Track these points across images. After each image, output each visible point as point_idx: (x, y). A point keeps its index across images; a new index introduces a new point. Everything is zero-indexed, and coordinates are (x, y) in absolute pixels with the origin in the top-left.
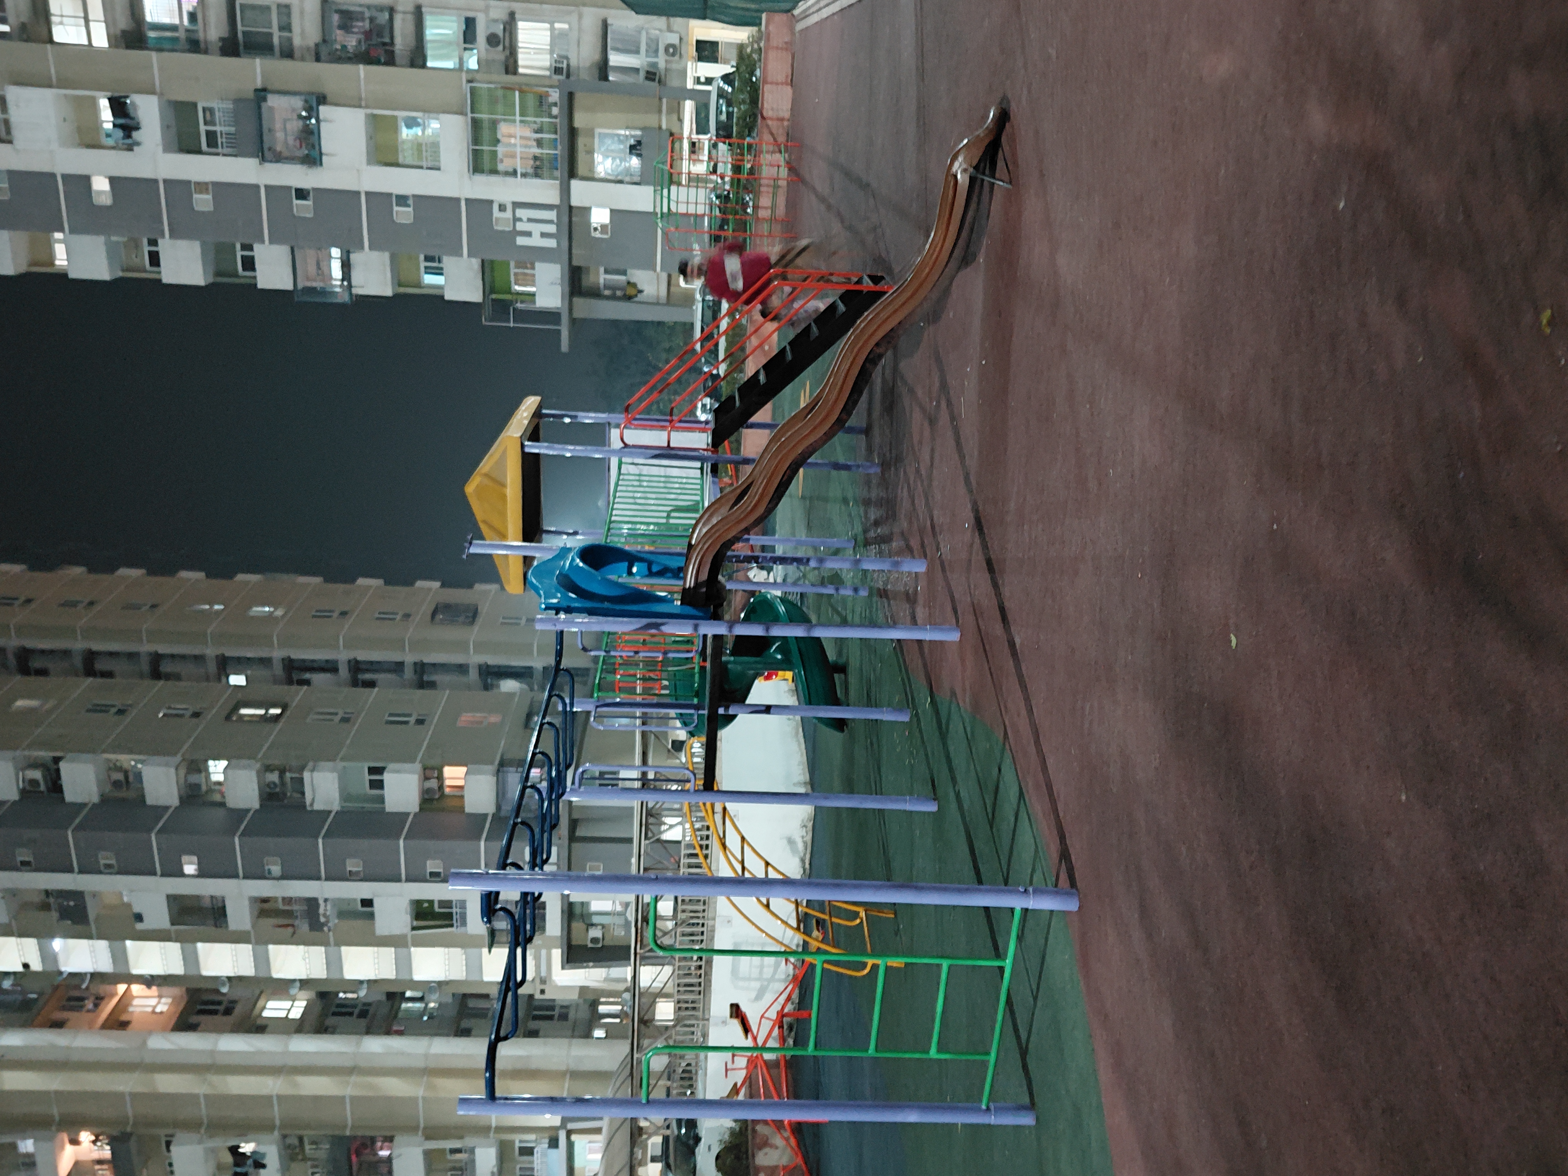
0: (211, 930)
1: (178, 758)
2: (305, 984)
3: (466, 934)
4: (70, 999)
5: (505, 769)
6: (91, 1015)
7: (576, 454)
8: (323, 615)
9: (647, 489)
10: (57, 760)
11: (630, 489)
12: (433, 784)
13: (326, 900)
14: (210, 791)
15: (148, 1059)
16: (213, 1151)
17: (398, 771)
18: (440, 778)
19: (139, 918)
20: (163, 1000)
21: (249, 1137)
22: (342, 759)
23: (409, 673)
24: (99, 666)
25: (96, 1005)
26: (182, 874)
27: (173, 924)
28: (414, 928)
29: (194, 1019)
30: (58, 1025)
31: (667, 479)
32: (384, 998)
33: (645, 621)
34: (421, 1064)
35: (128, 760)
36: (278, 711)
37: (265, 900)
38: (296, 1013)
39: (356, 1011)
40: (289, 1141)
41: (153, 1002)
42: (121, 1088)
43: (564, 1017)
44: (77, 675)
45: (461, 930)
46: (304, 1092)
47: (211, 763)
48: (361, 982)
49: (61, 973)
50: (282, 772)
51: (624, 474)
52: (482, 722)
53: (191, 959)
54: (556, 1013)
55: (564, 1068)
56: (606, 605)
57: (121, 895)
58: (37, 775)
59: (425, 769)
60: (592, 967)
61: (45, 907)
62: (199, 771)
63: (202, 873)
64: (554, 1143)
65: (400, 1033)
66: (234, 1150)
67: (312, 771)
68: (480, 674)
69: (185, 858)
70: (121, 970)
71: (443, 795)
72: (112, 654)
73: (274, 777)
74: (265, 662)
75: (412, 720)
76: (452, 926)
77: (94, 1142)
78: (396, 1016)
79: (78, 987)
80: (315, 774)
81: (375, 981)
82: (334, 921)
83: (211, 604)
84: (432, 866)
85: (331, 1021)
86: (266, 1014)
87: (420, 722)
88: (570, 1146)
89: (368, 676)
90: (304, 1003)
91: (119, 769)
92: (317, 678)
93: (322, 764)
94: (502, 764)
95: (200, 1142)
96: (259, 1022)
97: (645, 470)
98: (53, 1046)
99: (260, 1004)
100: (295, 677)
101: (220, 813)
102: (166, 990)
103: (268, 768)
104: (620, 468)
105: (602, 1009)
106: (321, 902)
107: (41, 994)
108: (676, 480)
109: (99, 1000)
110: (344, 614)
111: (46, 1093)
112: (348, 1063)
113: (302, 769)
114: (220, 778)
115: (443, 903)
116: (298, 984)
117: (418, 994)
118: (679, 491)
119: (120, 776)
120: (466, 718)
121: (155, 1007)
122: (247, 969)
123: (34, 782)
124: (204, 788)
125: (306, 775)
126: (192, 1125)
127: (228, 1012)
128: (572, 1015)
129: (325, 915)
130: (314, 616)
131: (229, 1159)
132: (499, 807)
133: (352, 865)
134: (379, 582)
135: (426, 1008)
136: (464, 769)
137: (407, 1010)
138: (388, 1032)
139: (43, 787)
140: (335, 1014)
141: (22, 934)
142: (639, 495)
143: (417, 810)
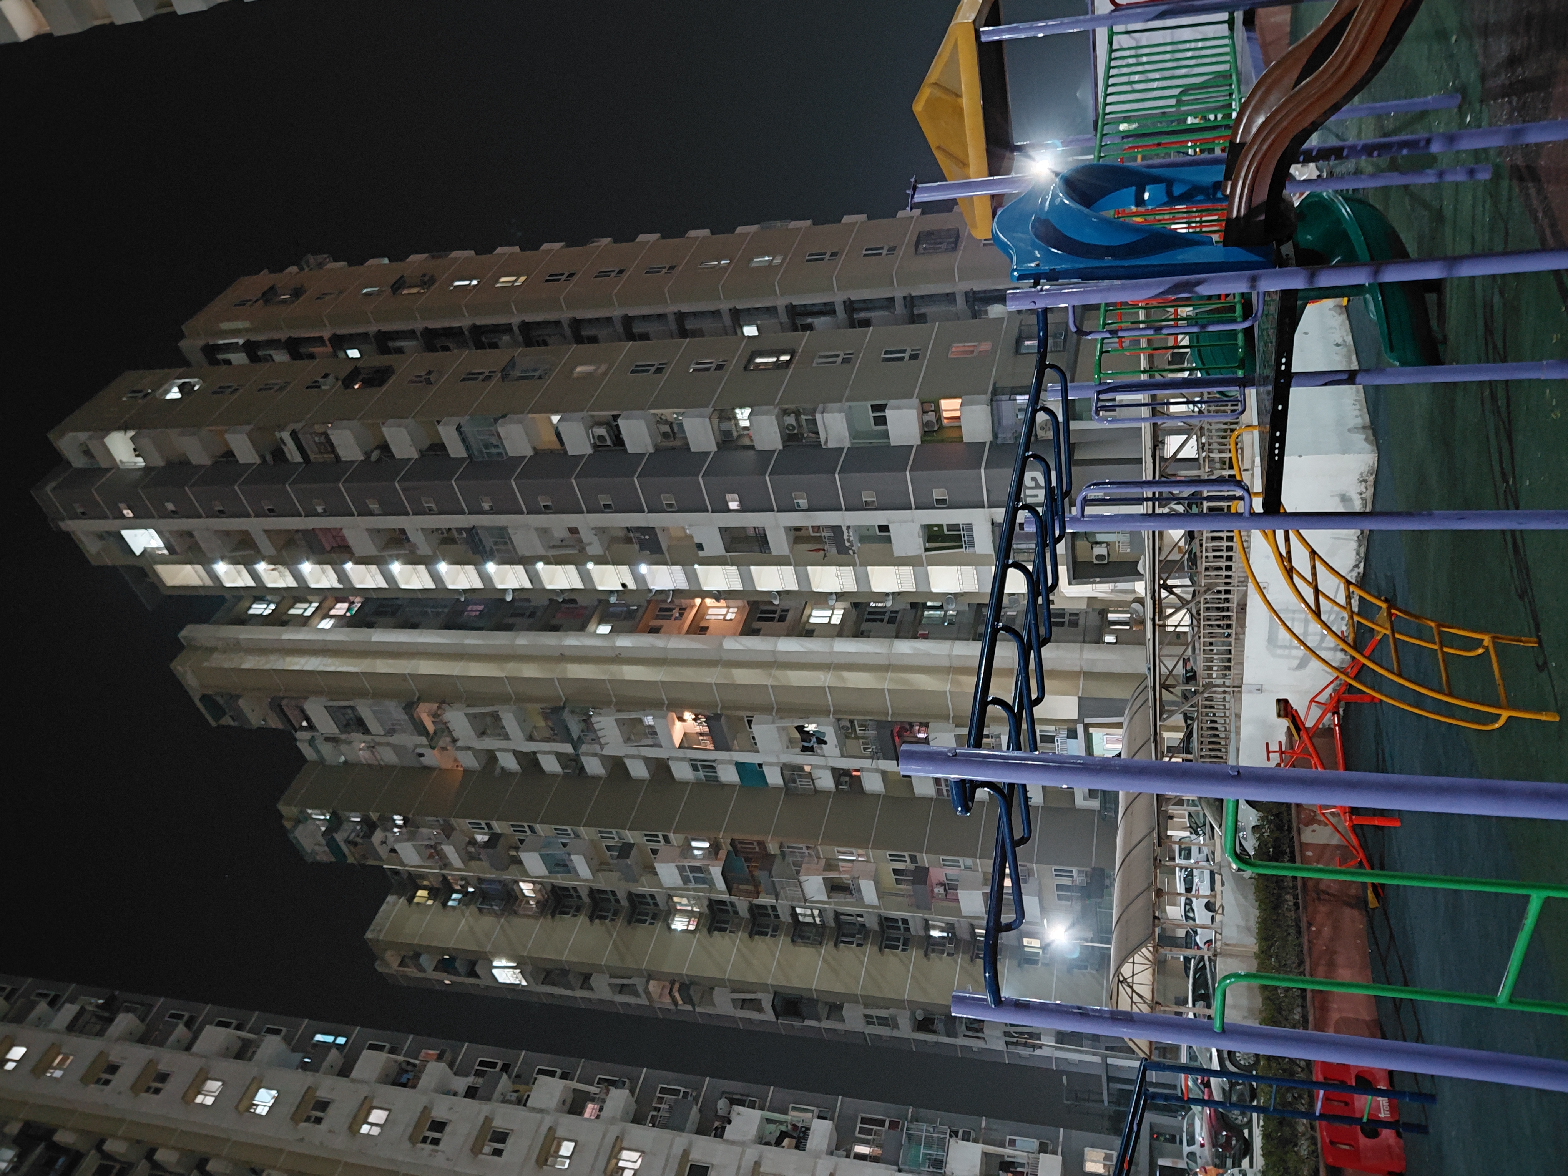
0: (758, 555)
1: (710, 409)
2: (840, 596)
3: (975, 554)
4: (661, 610)
5: (998, 397)
6: (678, 622)
7: (1049, 32)
8: (816, 258)
9: (1148, 67)
10: (615, 417)
11: (1125, 70)
12: (931, 417)
13: (848, 528)
14: (740, 436)
15: (726, 657)
16: (785, 728)
17: (898, 408)
18: (938, 410)
19: (700, 547)
20: (731, 610)
21: (811, 719)
22: (848, 400)
23: (899, 308)
24: (637, 329)
25: (681, 615)
26: (729, 511)
27: (727, 551)
28: (926, 550)
29: (757, 625)
30: (655, 630)
31: (1175, 47)
32: (909, 606)
33: (1169, 281)
34: (946, 663)
35: (669, 413)
36: (787, 358)
37: (798, 529)
38: (836, 620)
39: (886, 618)
40: (843, 723)
41: (724, 611)
42: (708, 680)
43: (1074, 624)
44: (620, 340)
45: (969, 550)
46: (850, 685)
47: (738, 411)
48: (887, 594)
49: (650, 591)
50: (798, 414)
51: (1116, 50)
52: (972, 352)
53: (746, 578)
54: (1066, 619)
55: (1077, 669)
56: (1108, 261)
57: (683, 528)
58: (602, 431)
59: (922, 403)
60: (1099, 582)
61: (628, 540)
62: (729, 419)
63: (743, 509)
64: (1072, 734)
65: (925, 637)
66: (800, 729)
67: (823, 412)
68: (967, 301)
69: (729, 496)
70: (694, 588)
71: (941, 427)
72: (645, 317)
73: (791, 420)
74: (771, 310)
75: (906, 356)
76: (961, 547)
77: (695, 720)
78: (920, 622)
79: (665, 601)
80: (825, 415)
81: (899, 593)
82: (857, 546)
83: (719, 261)
84: (938, 494)
85: (865, 626)
86: (812, 620)
87: (914, 357)
88: (1088, 738)
89: (863, 315)
90: (842, 612)
91: (666, 422)
92: (819, 322)
93: (830, 405)
94: (995, 393)
95: (773, 722)
96: (807, 627)
97: (1144, 39)
98: (654, 648)
99: (807, 612)
100: (799, 323)
101: (752, 452)
102: (731, 602)
103: (786, 412)
104: (1110, 43)
105: (1112, 616)
106: (844, 529)
107: (639, 606)
108: (1187, 46)
109: (683, 610)
110: (834, 254)
111: (655, 683)
112: (884, 661)
113: (813, 412)
114: (745, 423)
115: (951, 527)
116: (834, 597)
117: (938, 604)
118: (1193, 62)
119: (666, 428)
120: (957, 349)
121: (725, 615)
122: (792, 585)
123: (601, 438)
124: (735, 434)
125: (818, 416)
126: (766, 709)
127: (782, 619)
128: (1081, 622)
129: (849, 540)
130: (808, 261)
131: (797, 735)
132: (995, 436)
133: (867, 496)
134: (863, 217)
135: (945, 615)
136: (959, 401)
137: (929, 617)
138: (915, 637)
139: (609, 442)
140: (868, 620)
141: (616, 563)
142: (1136, 78)
143: (919, 443)
